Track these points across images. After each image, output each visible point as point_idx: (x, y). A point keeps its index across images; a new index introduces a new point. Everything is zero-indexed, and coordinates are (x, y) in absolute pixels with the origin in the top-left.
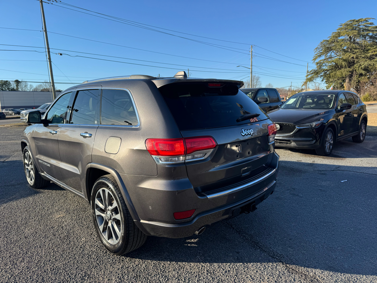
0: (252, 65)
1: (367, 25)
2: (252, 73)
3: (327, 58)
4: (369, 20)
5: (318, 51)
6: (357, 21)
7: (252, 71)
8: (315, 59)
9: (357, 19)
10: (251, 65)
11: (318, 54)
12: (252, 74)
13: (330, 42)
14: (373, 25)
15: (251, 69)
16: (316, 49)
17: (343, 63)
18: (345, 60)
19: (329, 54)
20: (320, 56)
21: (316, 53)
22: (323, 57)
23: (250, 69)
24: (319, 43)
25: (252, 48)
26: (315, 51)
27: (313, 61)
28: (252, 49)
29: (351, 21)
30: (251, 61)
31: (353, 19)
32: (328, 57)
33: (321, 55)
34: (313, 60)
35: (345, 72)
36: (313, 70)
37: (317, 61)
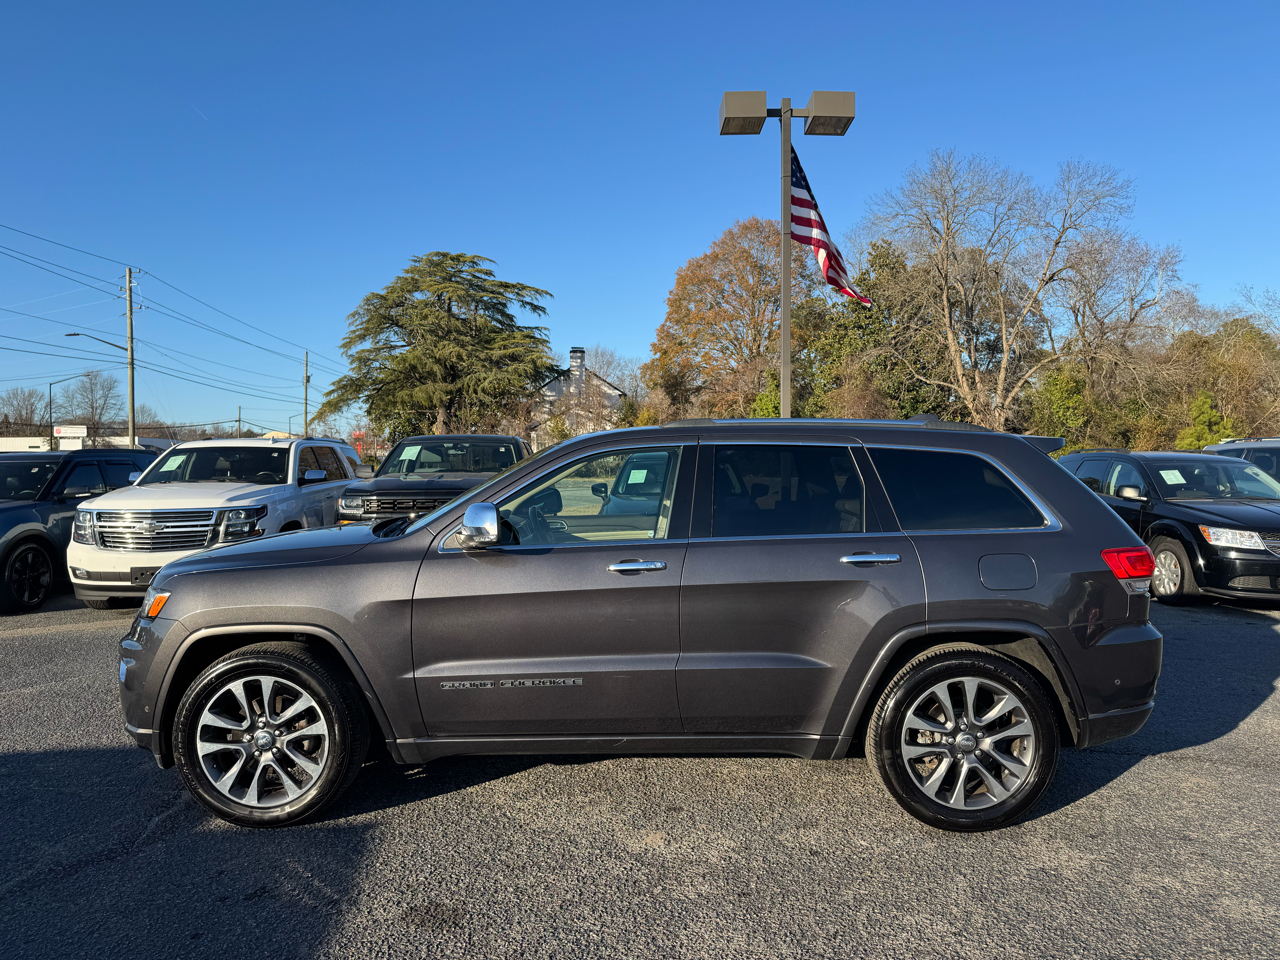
0: (132, 339)
1: (477, 274)
2: (132, 364)
3: (378, 346)
4: (481, 263)
5: (358, 323)
6: (452, 259)
7: (132, 359)
8: (347, 345)
9: (454, 253)
10: (129, 335)
11: (358, 330)
12: (133, 368)
13: (390, 302)
14: (492, 278)
15: (129, 353)
16: (353, 315)
17: (436, 368)
18: (438, 361)
19: (383, 336)
20: (362, 337)
21: (353, 328)
22: (368, 344)
23: (126, 350)
24: (360, 301)
25: (130, 277)
26: (350, 321)
27: (342, 350)
28: (130, 282)
29: (438, 254)
30: (128, 321)
31: (445, 251)
32: (381, 344)
33: (365, 336)
34: (344, 346)
35: (438, 390)
36: (345, 377)
37: (354, 351)
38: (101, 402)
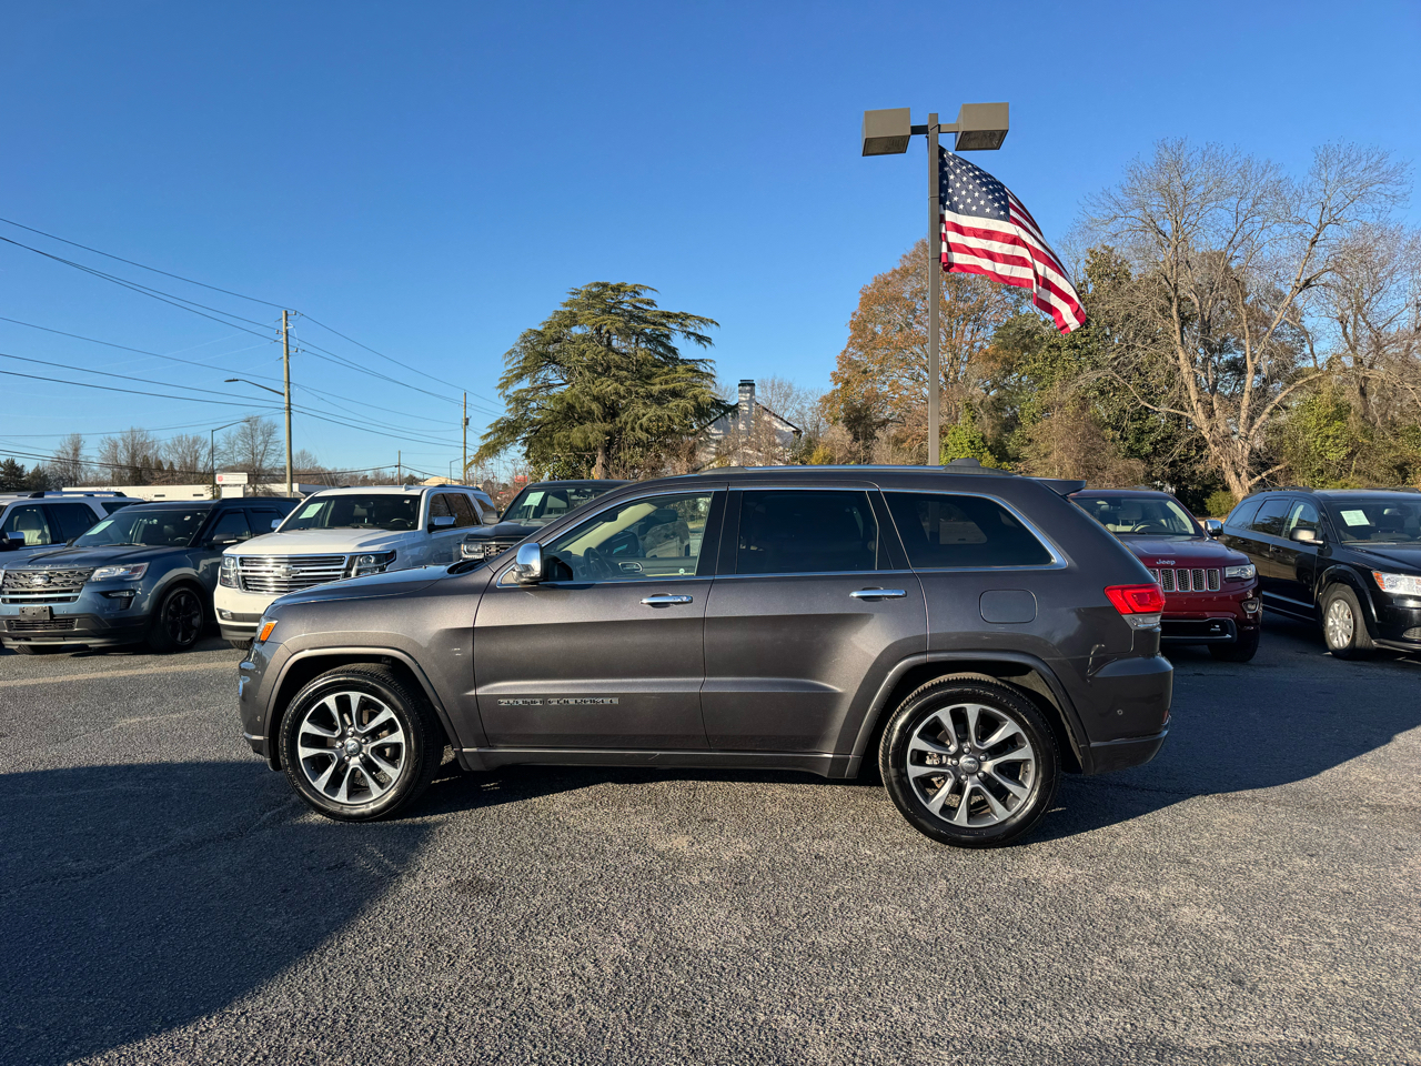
0: (289, 383)
1: (638, 304)
2: (289, 409)
3: (535, 385)
4: (642, 292)
5: (515, 361)
6: (612, 289)
7: (289, 404)
8: (505, 385)
9: (614, 283)
10: (286, 379)
11: (514, 369)
12: (290, 414)
13: (547, 338)
14: (654, 308)
15: (286, 397)
16: (510, 353)
17: (594, 406)
18: (596, 399)
19: (542, 375)
20: (519, 377)
21: (510, 367)
22: (525, 384)
23: (283, 394)
24: (517, 338)
25: (286, 319)
26: (507, 360)
27: (500, 391)
28: (287, 325)
29: (597, 285)
30: (285, 365)
31: (605, 281)
32: (538, 383)
33: (522, 375)
34: (501, 386)
35: (595, 432)
36: (502, 419)
37: (511, 391)
38: (261, 448)
